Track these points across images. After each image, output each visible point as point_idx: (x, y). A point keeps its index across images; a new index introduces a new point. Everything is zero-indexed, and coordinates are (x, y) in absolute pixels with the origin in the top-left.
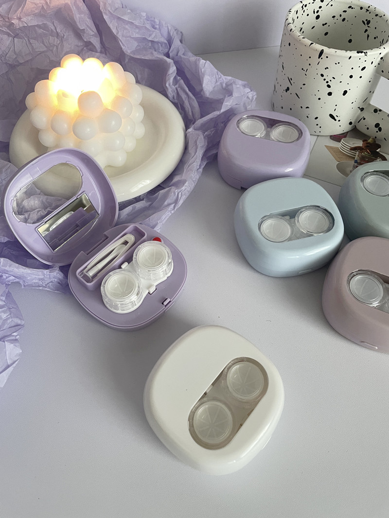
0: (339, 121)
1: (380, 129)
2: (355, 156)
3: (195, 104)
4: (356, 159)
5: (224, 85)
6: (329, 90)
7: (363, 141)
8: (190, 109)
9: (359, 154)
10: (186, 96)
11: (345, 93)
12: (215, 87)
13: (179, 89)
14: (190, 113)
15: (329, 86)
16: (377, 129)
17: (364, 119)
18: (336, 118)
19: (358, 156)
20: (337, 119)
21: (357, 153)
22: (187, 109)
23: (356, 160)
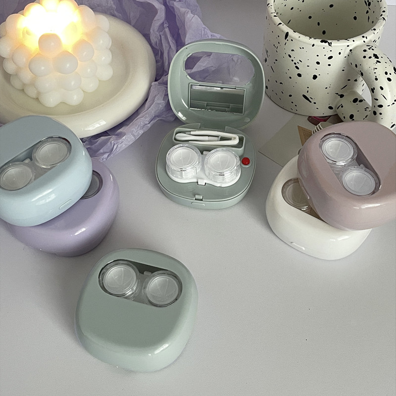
0: (315, 103)
6: (298, 72)
11: (315, 77)
15: (297, 68)
17: (342, 107)
18: (311, 100)
20: (313, 102)
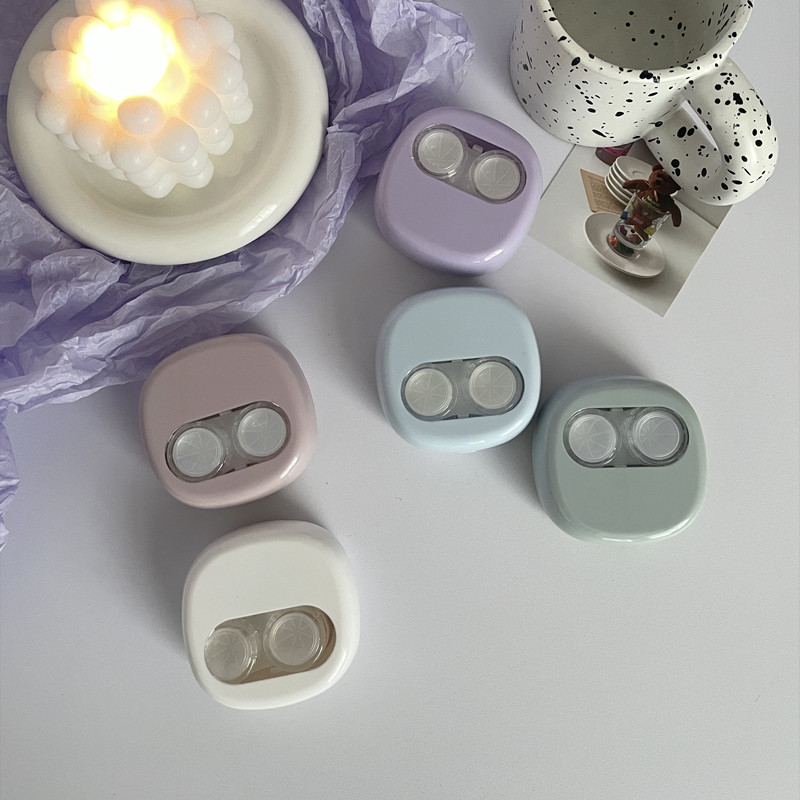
0: (612, 137)
1: (678, 172)
2: (627, 201)
3: (355, 54)
4: (626, 210)
5: (414, 24)
6: (591, 107)
8: (343, 64)
9: (636, 198)
10: (338, 31)
11: (619, 114)
12: (395, 25)
13: (327, 14)
14: (343, 73)
15: (591, 103)
16: (674, 169)
17: (658, 142)
19: (633, 203)
20: (609, 136)
22: (338, 60)
23: (626, 214)
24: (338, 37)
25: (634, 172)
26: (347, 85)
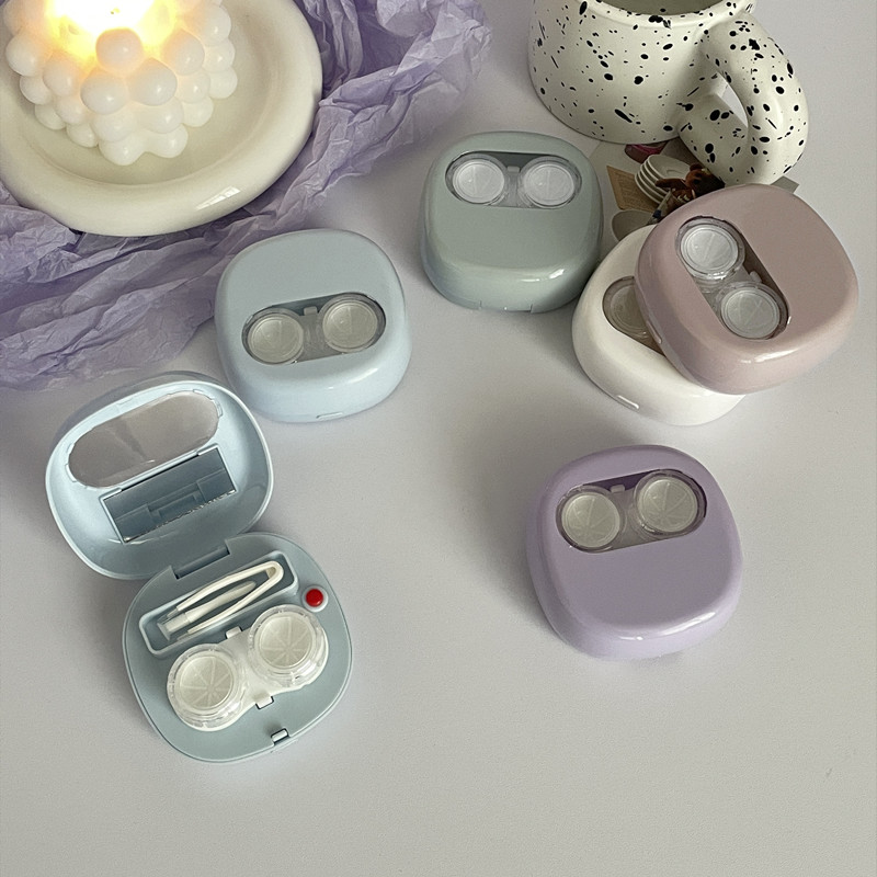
0: (638, 123)
1: (713, 157)
2: (661, 200)
4: (659, 209)
6: (607, 71)
7: (691, 169)
12: (404, 6)
15: (604, 64)
16: (709, 156)
17: (690, 128)
18: (630, 117)
19: (667, 202)
20: (634, 122)
21: (669, 194)
23: (660, 212)
24: (337, 19)
25: (668, 171)
26: (345, 68)
